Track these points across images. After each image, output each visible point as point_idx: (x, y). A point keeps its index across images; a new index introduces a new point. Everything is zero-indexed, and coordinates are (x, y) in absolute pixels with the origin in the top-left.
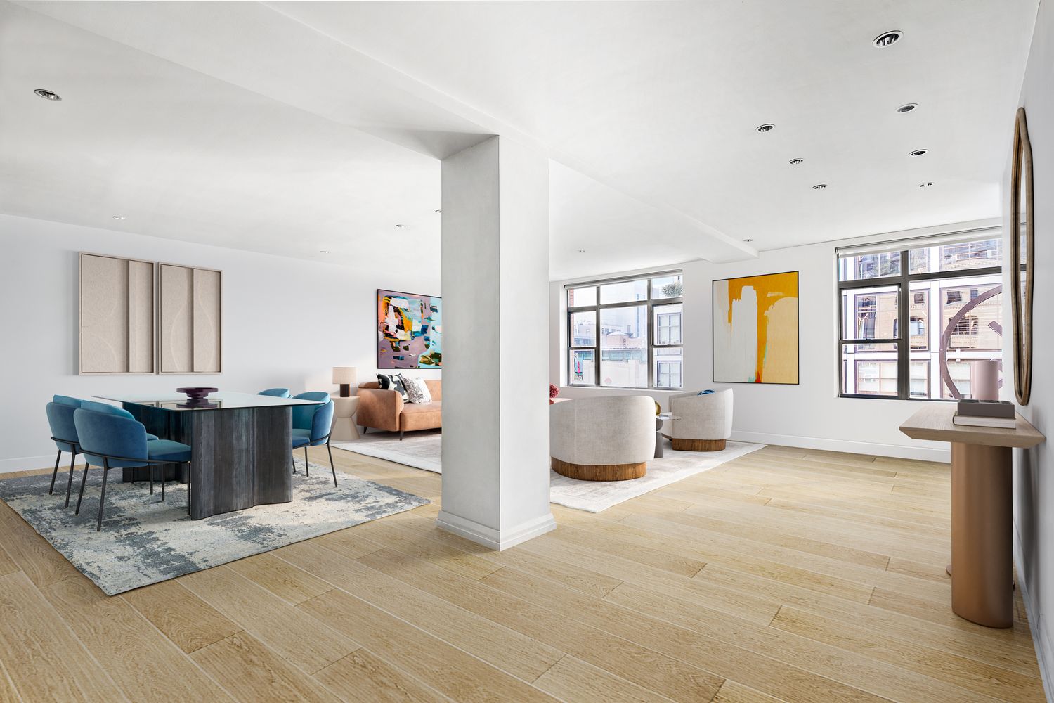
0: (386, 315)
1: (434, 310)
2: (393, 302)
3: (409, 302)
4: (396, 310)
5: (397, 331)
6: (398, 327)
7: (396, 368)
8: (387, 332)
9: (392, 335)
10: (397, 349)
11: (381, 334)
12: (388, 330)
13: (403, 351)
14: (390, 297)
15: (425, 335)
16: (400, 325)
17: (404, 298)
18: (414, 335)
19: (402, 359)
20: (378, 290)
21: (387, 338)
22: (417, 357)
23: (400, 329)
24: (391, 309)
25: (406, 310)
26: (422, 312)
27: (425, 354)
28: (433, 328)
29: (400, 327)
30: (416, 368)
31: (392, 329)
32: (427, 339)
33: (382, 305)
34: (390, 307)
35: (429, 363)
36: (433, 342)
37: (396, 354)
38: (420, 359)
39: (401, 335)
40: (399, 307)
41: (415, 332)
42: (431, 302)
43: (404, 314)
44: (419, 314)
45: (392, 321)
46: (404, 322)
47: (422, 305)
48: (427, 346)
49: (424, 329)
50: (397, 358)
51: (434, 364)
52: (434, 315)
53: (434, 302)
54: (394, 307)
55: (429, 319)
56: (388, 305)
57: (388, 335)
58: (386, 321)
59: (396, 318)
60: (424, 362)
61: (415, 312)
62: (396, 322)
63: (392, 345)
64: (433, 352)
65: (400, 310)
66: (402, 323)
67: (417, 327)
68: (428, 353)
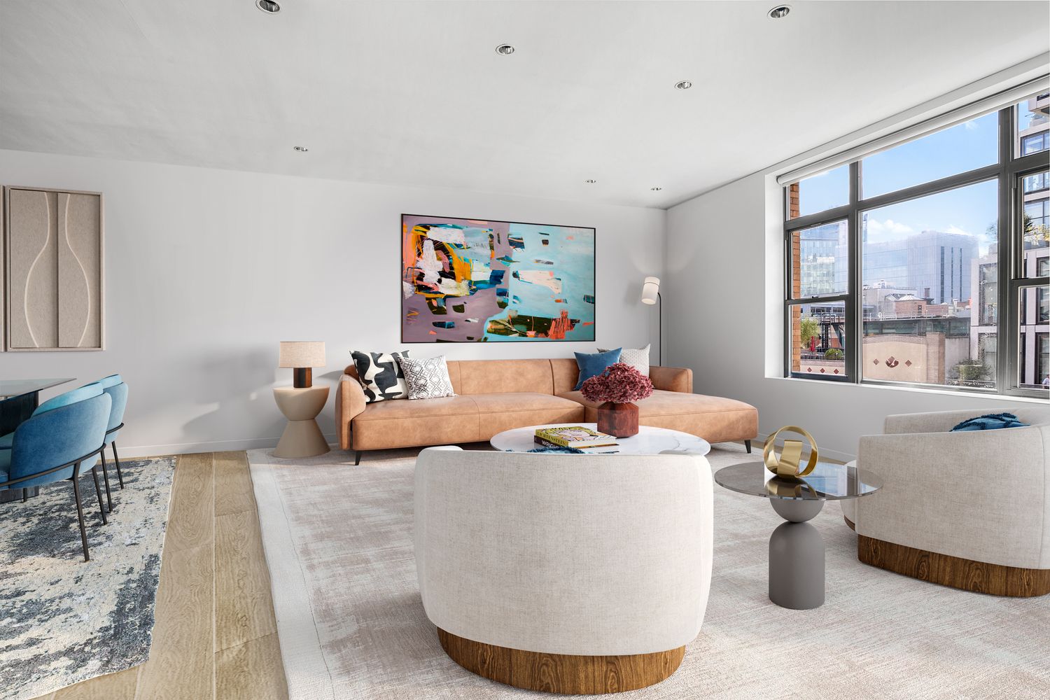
0: (419, 255)
1: (518, 244)
2: (433, 234)
3: (464, 232)
4: (439, 246)
5: (440, 281)
6: (443, 274)
7: (439, 341)
8: (420, 282)
9: (430, 288)
10: (440, 311)
11: (408, 287)
12: (422, 280)
13: (453, 314)
14: (427, 227)
15: (498, 286)
16: (447, 270)
17: (454, 227)
18: (474, 287)
19: (450, 326)
20: (402, 215)
21: (421, 293)
22: (483, 322)
23: (446, 277)
24: (428, 246)
25: (459, 246)
26: (492, 248)
27: (497, 317)
28: (515, 275)
29: (448, 273)
30: (479, 341)
31: (431, 277)
32: (503, 293)
33: (410, 239)
34: (426, 242)
35: (506, 332)
36: (515, 297)
37: (440, 318)
38: (488, 326)
39: (447, 287)
40: (444, 241)
41: (476, 283)
42: (510, 232)
43: (456, 253)
44: (488, 252)
45: (431, 266)
46: (455, 266)
47: (491, 236)
48: (503, 305)
49: (497, 277)
50: (441, 325)
51: (517, 335)
52: (516, 253)
53: (515, 231)
54: (435, 242)
55: (507, 259)
56: (422, 238)
57: (422, 288)
58: (419, 265)
59: (439, 259)
60: (496, 332)
61: (478, 250)
62: (440, 266)
63: (430, 305)
64: (514, 315)
65: (447, 247)
66: (452, 268)
67: (481, 273)
68: (504, 316)
